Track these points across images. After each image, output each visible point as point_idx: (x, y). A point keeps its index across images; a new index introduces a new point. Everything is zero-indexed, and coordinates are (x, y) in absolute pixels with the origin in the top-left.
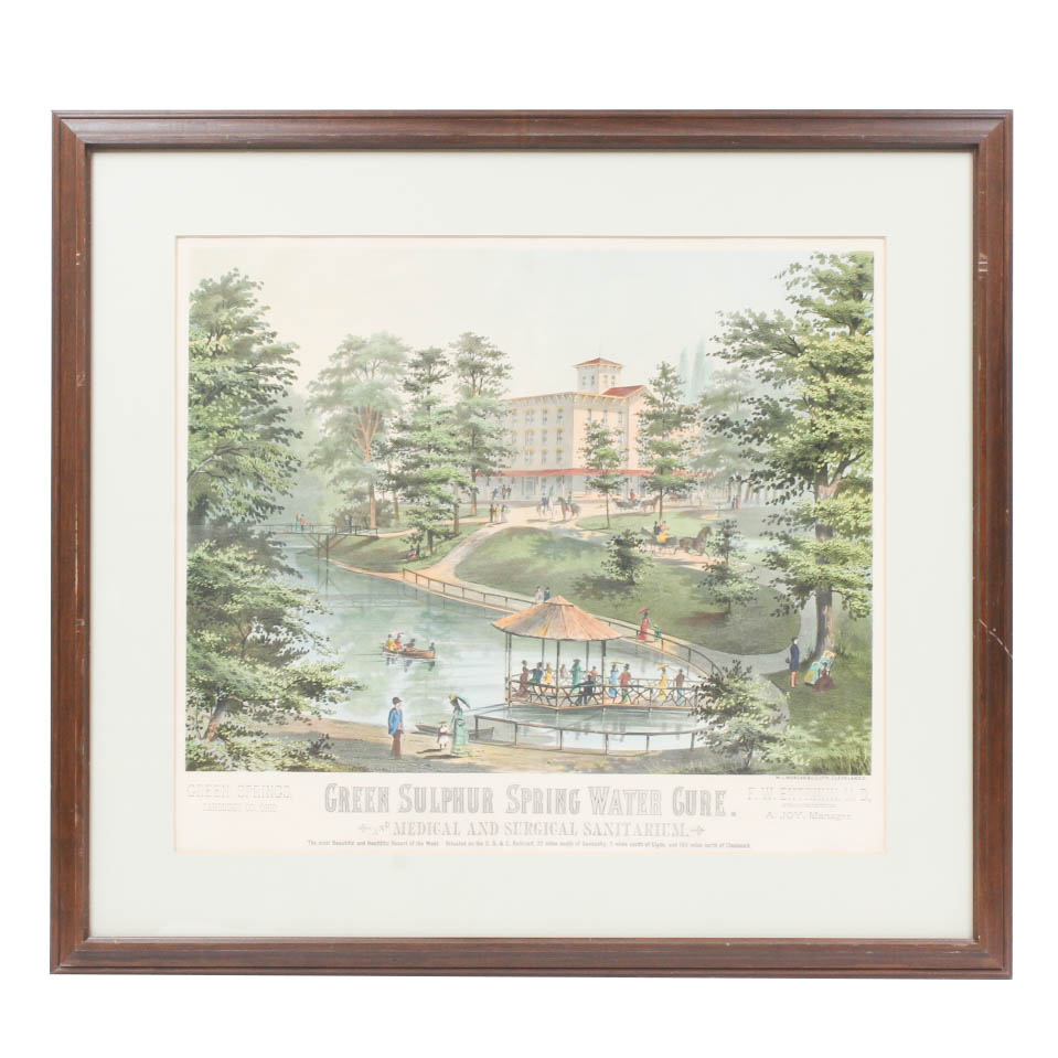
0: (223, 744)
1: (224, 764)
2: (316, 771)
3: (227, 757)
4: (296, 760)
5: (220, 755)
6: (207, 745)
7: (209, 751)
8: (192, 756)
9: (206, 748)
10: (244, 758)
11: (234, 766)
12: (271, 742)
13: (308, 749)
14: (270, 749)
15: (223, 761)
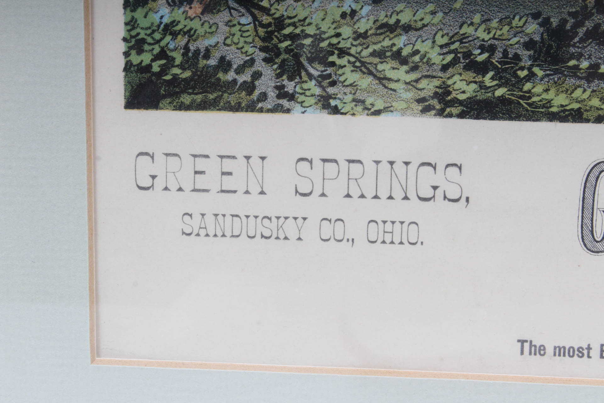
0: (246, 19)
1: (249, 87)
2: (553, 117)
3: (260, 65)
4: (488, 80)
5: (237, 60)
6: (196, 24)
7: (202, 44)
8: (146, 58)
9: (190, 34)
10: (315, 70)
11: (282, 93)
12: (405, 18)
13: (529, 45)
14: (400, 41)
15: (246, 77)
